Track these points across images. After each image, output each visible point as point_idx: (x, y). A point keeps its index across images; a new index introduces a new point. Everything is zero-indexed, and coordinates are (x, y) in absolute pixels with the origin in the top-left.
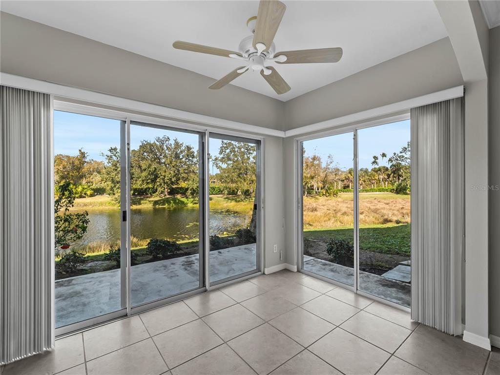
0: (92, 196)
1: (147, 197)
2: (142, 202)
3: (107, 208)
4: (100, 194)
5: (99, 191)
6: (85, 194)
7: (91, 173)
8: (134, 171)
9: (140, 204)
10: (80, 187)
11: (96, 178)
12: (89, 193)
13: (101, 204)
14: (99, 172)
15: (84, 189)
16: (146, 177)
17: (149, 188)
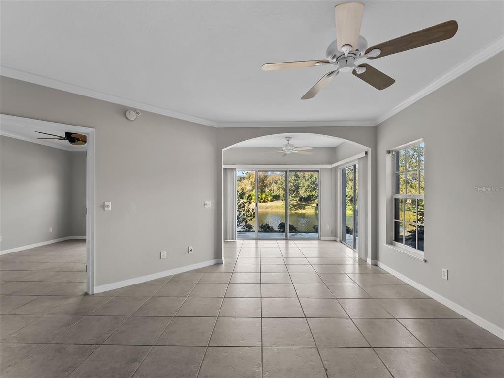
0: (271, 201)
1: (311, 203)
2: (306, 207)
3: (280, 210)
4: (277, 200)
5: (276, 198)
6: (267, 200)
7: (270, 185)
8: (300, 181)
9: (304, 209)
10: (264, 194)
11: (275, 187)
12: (269, 199)
13: (277, 207)
14: (276, 183)
15: (266, 195)
16: (308, 186)
17: (313, 196)
